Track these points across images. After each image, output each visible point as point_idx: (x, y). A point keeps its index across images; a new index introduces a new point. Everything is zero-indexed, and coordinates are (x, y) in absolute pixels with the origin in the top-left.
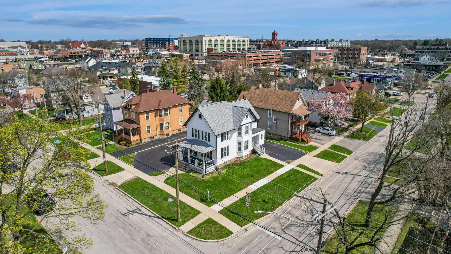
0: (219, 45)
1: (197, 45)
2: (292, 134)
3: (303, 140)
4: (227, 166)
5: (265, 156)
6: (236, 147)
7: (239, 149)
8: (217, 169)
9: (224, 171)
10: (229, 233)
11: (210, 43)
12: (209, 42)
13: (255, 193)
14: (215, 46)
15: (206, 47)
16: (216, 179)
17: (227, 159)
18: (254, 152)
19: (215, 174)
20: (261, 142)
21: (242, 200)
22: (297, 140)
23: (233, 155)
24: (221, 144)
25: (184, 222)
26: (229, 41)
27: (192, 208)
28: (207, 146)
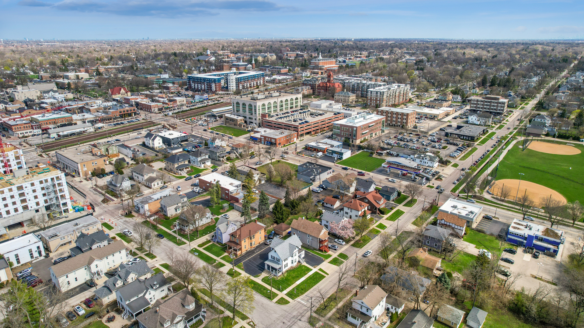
0: (272, 107)
1: (250, 110)
2: (320, 247)
3: (325, 251)
4: (287, 271)
5: (304, 264)
6: (291, 262)
7: (292, 263)
8: (282, 273)
9: (286, 275)
10: (289, 302)
11: (264, 107)
12: (262, 106)
13: (299, 286)
14: (268, 108)
15: (259, 111)
16: (283, 278)
17: (287, 268)
18: (299, 262)
19: (282, 276)
20: (303, 256)
21: (293, 289)
22: (322, 251)
23: (290, 265)
24: (284, 263)
25: (273, 299)
26: (282, 101)
27: (275, 293)
28: (279, 264)
